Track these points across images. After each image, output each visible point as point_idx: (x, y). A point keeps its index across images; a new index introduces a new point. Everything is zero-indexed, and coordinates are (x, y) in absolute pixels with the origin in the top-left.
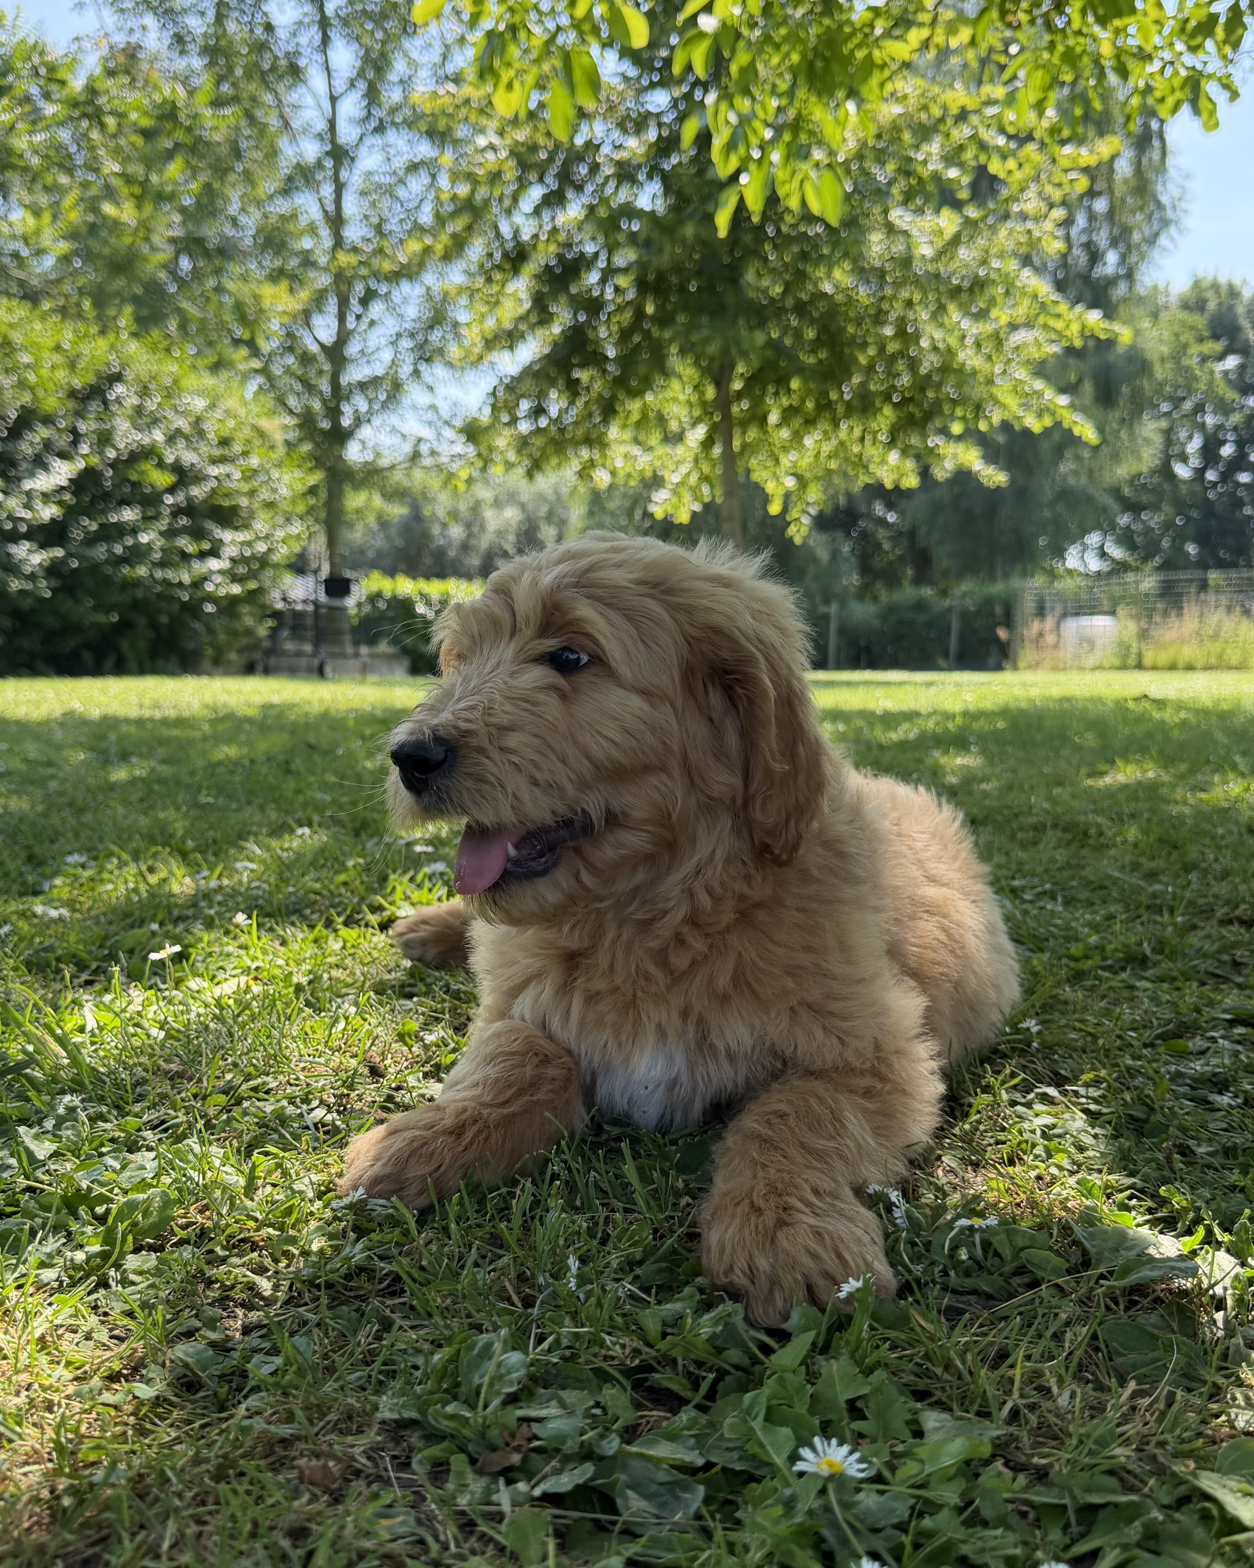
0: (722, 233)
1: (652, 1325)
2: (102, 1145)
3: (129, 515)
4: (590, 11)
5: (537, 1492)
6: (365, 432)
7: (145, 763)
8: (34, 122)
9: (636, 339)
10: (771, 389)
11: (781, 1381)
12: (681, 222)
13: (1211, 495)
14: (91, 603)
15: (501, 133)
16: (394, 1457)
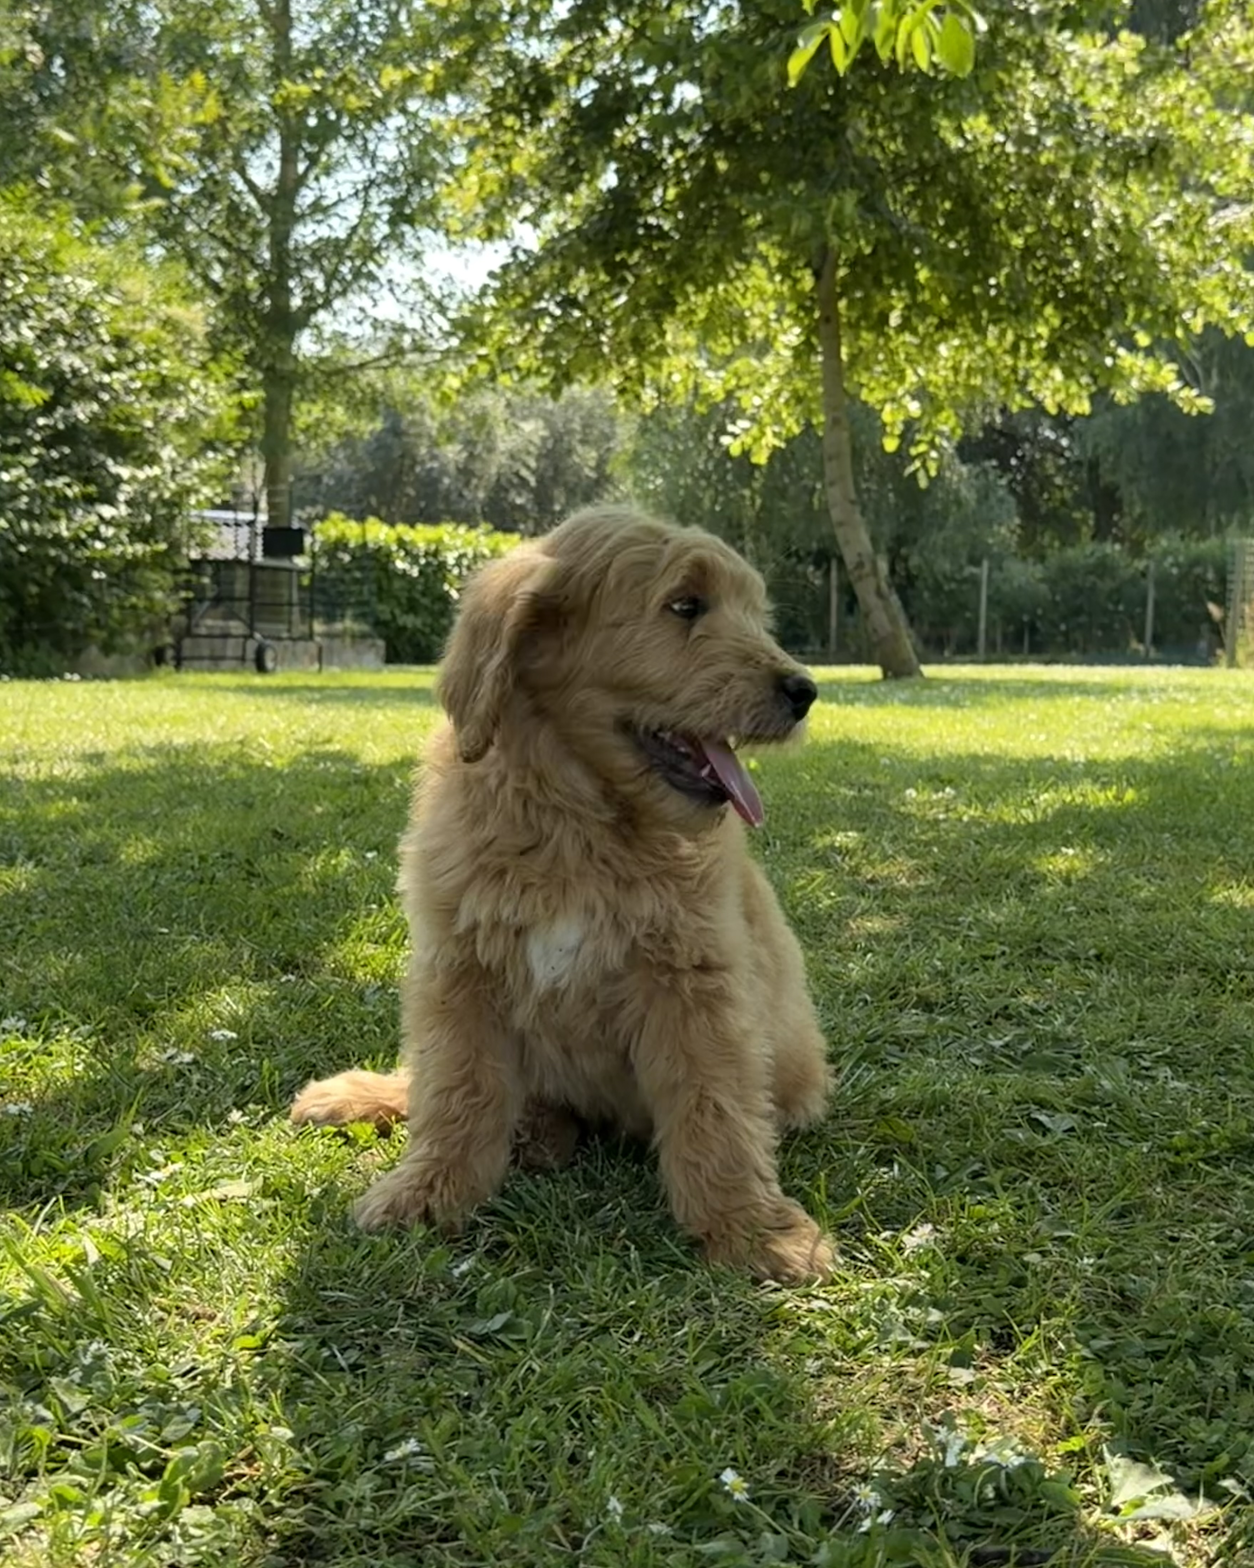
2: (133, 1395)
6: (322, 316)
10: (887, 280)
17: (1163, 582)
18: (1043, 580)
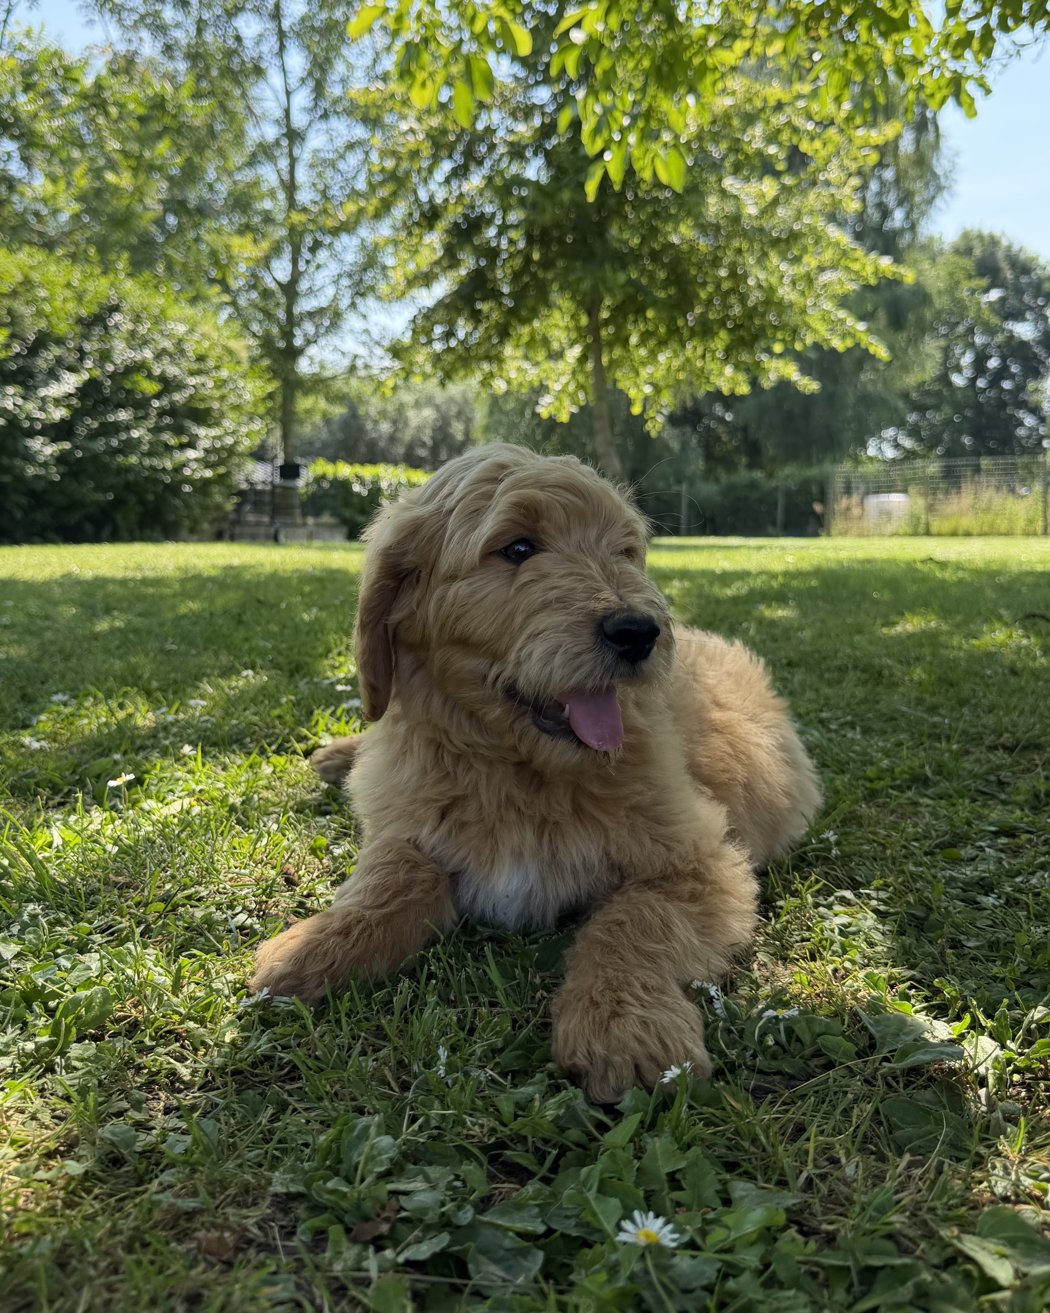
0: (591, 198)
1: (507, 1108)
2: (58, 947)
3: (123, 415)
4: (486, 28)
5: (401, 1259)
6: (312, 350)
7: (124, 617)
8: (53, 111)
9: (526, 279)
10: (631, 318)
11: (613, 1157)
12: (559, 189)
13: (981, 399)
14: (92, 484)
15: (419, 120)
16: (282, 1227)
18: (718, 493)
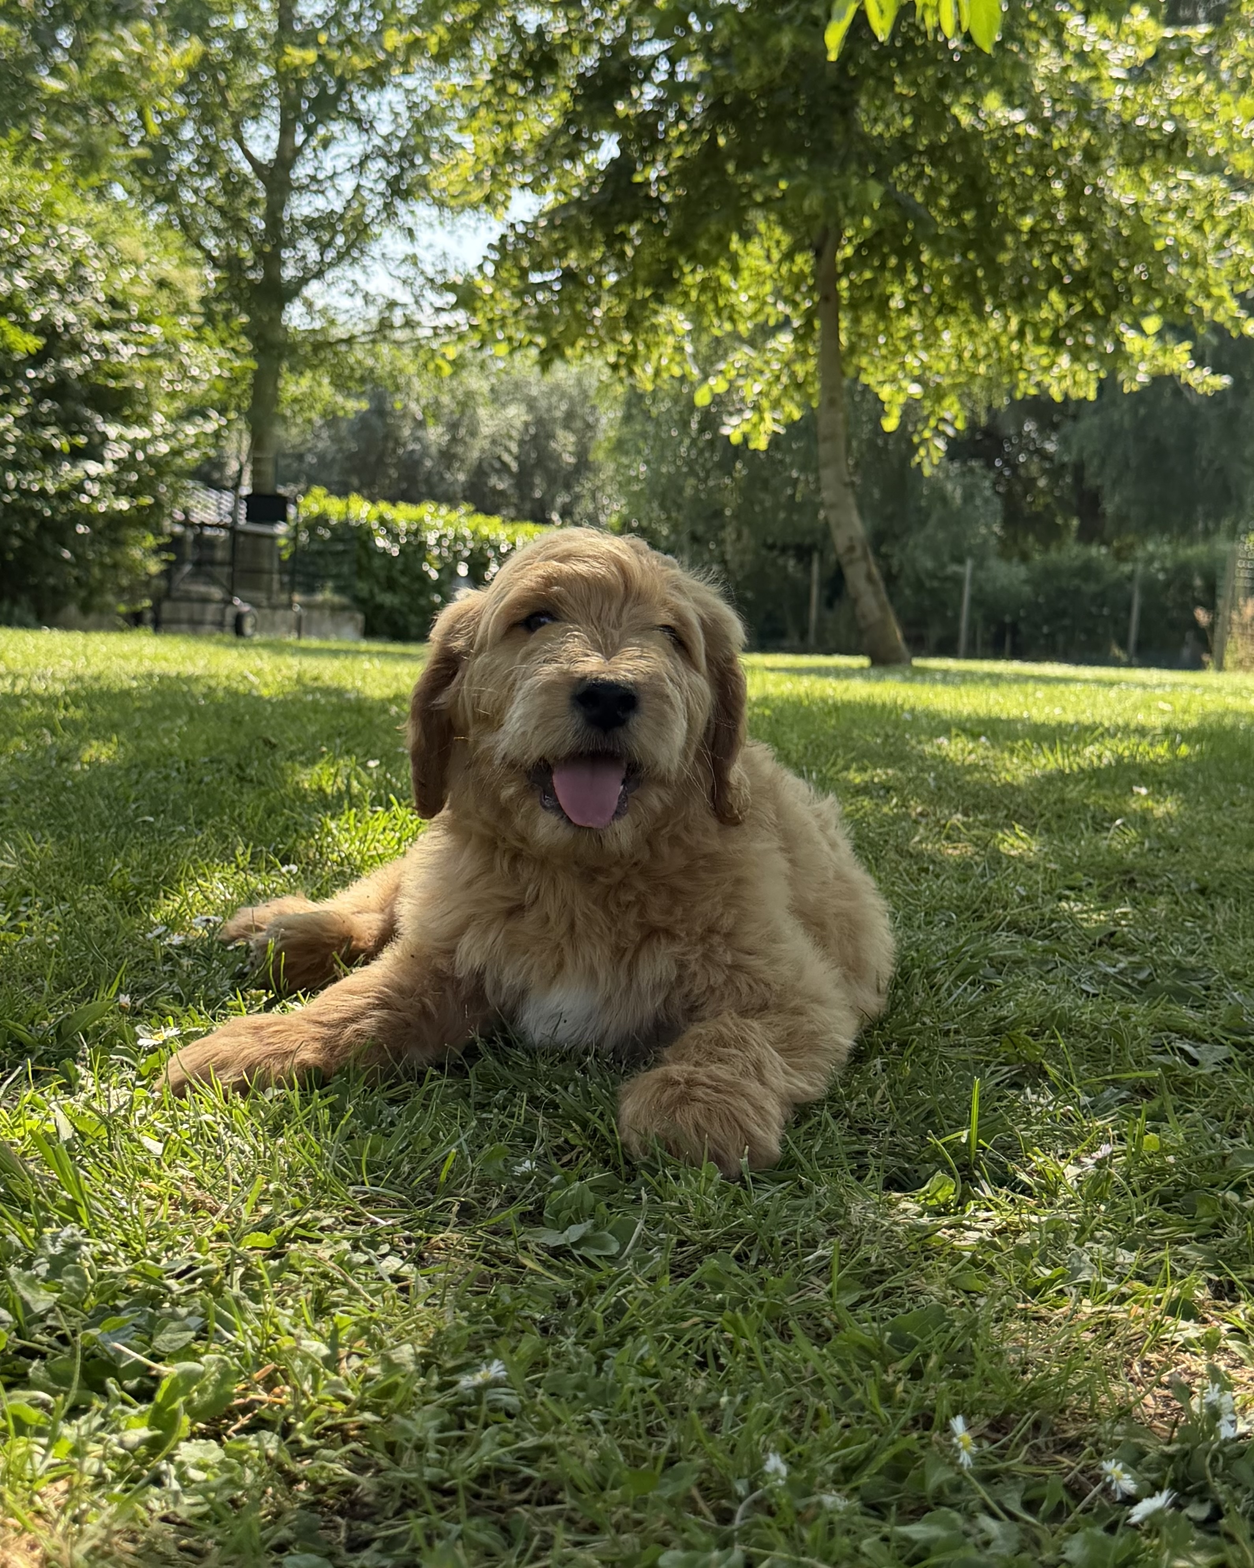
0: (833, 54)
6: (313, 289)
10: (892, 264)
12: (772, 26)
17: (1150, 588)
18: (1026, 582)
